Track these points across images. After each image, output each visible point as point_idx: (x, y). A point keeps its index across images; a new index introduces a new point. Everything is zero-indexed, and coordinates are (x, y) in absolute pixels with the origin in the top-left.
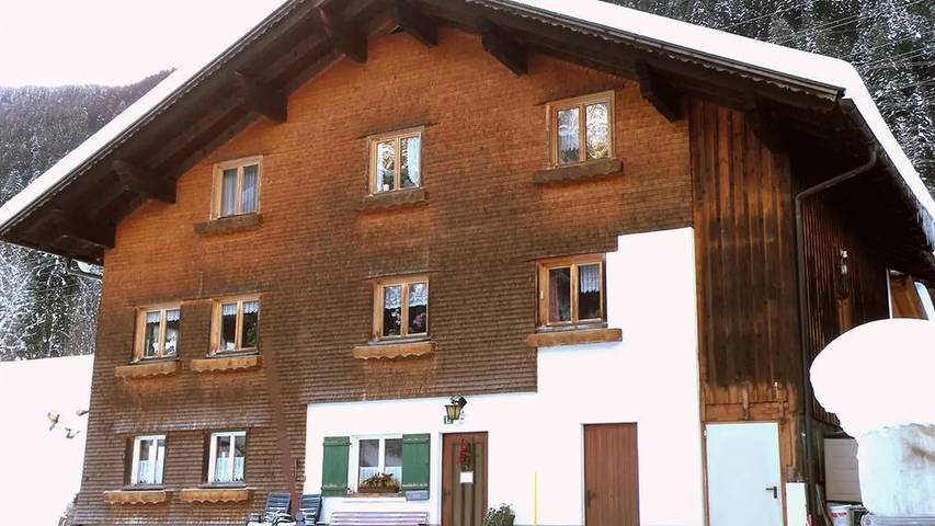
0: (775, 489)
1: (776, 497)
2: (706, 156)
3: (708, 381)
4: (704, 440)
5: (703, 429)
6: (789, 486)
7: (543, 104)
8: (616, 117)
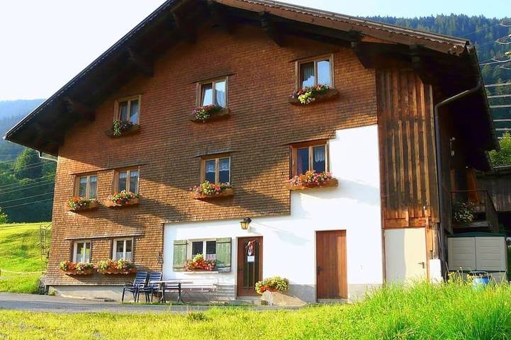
0: (423, 263)
1: (424, 267)
2: (385, 87)
3: (386, 206)
4: (384, 238)
5: (383, 232)
6: (431, 261)
7: (294, 61)
8: (335, 67)
